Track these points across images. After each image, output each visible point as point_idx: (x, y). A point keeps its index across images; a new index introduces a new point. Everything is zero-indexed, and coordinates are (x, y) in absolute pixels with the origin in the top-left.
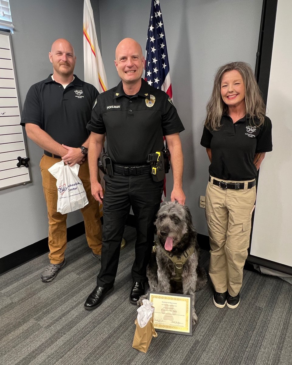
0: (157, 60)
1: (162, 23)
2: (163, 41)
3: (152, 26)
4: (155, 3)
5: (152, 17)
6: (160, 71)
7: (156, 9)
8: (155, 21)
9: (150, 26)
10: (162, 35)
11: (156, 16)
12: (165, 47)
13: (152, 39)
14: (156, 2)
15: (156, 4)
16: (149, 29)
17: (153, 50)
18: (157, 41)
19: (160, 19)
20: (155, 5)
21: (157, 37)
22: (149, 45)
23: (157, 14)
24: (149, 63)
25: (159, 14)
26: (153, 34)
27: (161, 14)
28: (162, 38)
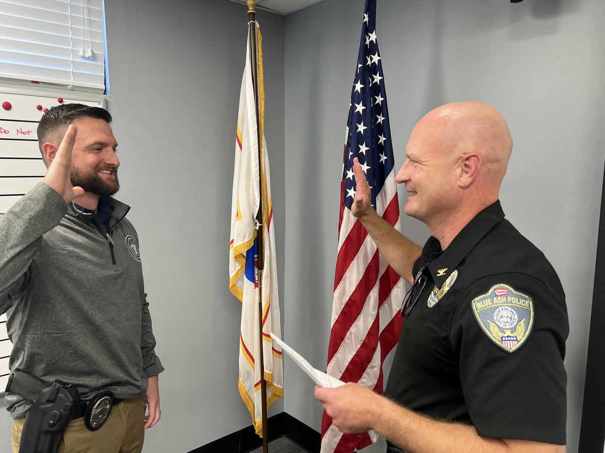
0: (368, 148)
1: (381, 75)
2: (382, 109)
3: (359, 82)
4: (367, 38)
5: (360, 66)
6: (374, 169)
7: (368, 50)
8: (367, 72)
9: (356, 82)
10: (379, 99)
11: (369, 63)
12: (387, 121)
13: (360, 108)
14: (369, 37)
15: (370, 40)
16: (354, 87)
17: (361, 128)
18: (368, 111)
19: (377, 68)
20: (367, 42)
21: (369, 103)
22: (353, 119)
23: (371, 59)
24: (351, 153)
25: (376, 58)
26: (361, 98)
27: (379, 58)
28: (380, 103)
